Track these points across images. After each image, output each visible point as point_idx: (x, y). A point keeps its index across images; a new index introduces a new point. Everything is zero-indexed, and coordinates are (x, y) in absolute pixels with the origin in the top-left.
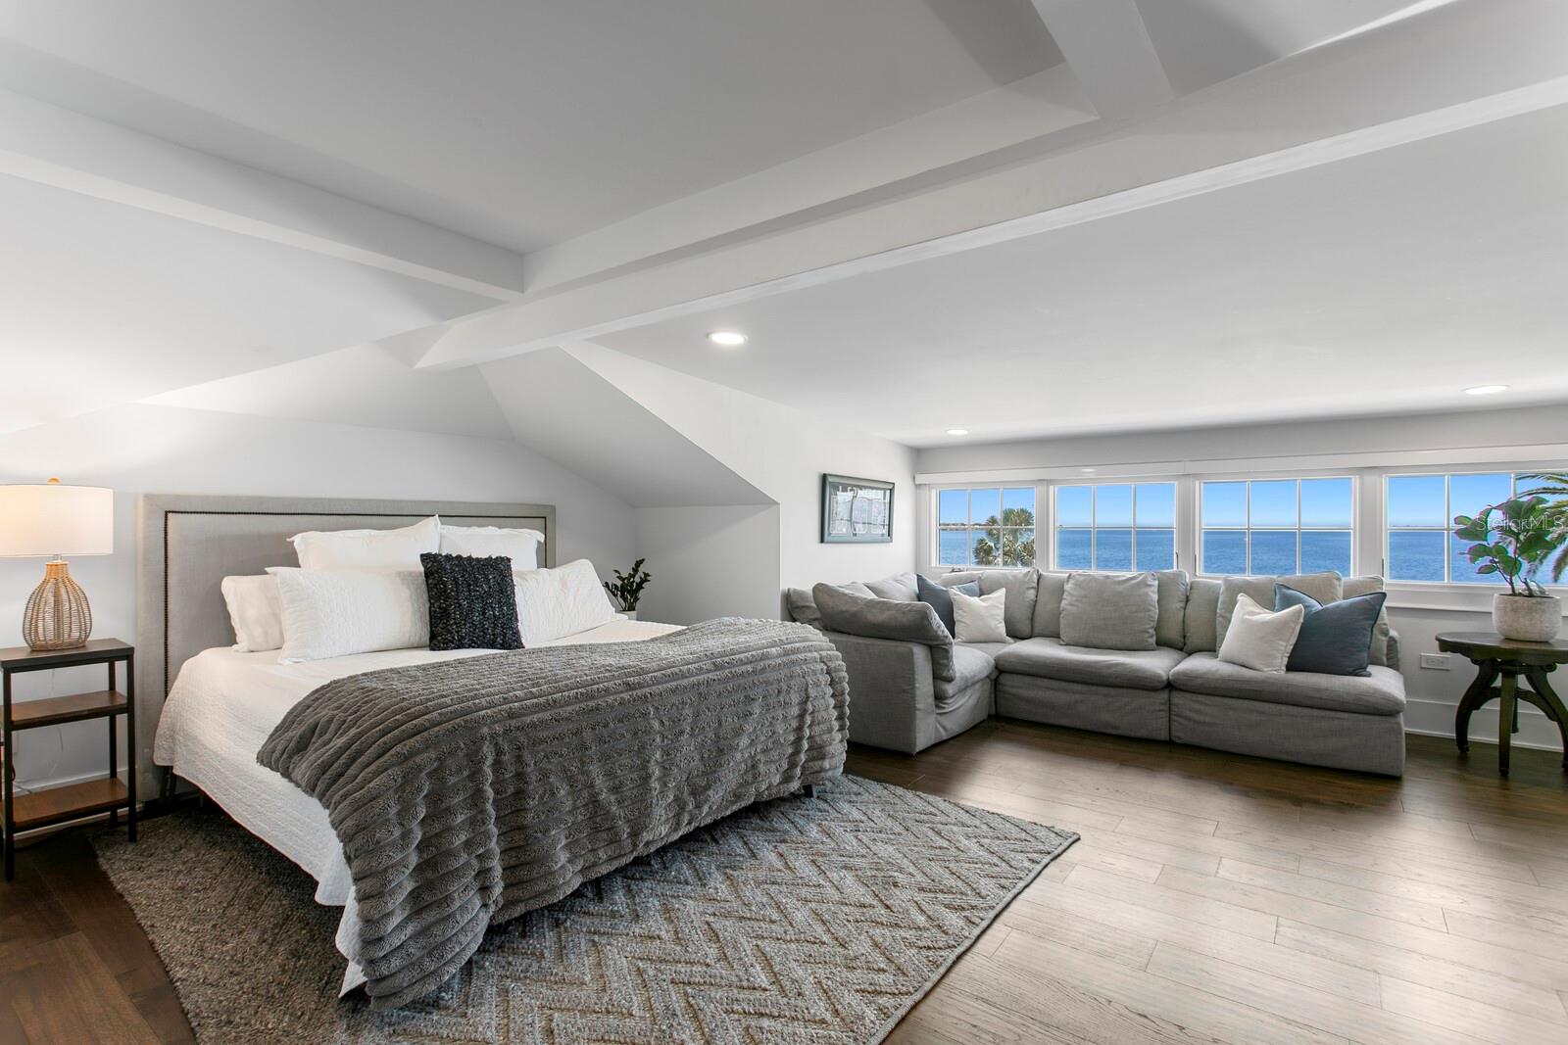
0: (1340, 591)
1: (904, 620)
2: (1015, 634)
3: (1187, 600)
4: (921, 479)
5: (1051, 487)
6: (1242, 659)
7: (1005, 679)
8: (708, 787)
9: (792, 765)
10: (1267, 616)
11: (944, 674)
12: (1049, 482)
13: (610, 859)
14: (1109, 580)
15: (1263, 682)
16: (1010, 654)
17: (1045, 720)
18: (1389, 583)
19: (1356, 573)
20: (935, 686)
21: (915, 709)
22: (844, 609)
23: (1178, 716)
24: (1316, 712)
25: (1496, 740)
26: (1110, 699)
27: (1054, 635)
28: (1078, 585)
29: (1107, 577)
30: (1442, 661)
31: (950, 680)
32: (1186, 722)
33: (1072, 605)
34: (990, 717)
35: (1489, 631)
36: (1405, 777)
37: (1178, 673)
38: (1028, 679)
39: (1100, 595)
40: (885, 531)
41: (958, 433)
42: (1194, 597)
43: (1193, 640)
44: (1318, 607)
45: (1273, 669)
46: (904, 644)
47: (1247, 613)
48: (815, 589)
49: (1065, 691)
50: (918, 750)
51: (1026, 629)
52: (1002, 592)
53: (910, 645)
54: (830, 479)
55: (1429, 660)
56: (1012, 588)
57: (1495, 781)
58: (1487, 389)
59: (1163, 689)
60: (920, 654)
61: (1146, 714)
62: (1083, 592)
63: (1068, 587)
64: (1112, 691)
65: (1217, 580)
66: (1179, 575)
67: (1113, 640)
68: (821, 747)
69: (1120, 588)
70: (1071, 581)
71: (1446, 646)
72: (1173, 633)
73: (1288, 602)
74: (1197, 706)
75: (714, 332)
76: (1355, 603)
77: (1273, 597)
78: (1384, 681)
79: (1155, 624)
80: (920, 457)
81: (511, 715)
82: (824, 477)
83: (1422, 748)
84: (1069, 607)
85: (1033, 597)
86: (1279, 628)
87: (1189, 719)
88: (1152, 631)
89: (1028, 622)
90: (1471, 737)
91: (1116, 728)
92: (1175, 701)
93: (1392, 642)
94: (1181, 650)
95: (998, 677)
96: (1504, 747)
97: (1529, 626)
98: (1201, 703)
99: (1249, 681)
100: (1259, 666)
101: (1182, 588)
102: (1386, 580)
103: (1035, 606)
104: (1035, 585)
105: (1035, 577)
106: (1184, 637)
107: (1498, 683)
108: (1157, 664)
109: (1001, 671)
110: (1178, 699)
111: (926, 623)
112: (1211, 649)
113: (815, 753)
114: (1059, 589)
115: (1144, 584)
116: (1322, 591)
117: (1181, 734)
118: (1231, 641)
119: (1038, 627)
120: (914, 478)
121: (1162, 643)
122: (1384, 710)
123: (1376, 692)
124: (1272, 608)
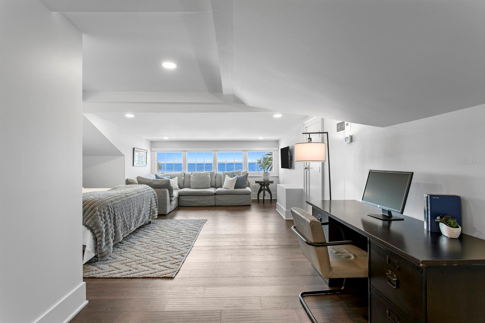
0: (241, 173)
1: (164, 183)
2: (181, 188)
3: (216, 177)
4: (153, 149)
5: (186, 152)
6: (227, 187)
7: (180, 197)
8: (139, 219)
9: (150, 215)
10: (231, 179)
11: (172, 195)
12: (186, 151)
13: (127, 233)
14: (200, 174)
15: (231, 191)
16: (182, 191)
17: (190, 205)
18: (248, 172)
19: (244, 170)
20: (170, 198)
21: (167, 204)
22: (147, 182)
23: (217, 200)
24: (239, 196)
25: (263, 199)
26: (204, 199)
27: (190, 187)
28: (194, 175)
29: (200, 173)
30: (255, 186)
31: (173, 197)
32: (218, 201)
33: (193, 180)
34: (177, 206)
35: (261, 180)
36: (251, 205)
37: (216, 191)
38: (186, 197)
39: (199, 177)
40: (145, 163)
41: (166, 138)
42: (217, 176)
43: (217, 185)
44: (239, 177)
45: (232, 189)
46: (164, 189)
47: (228, 179)
48: (137, 178)
49: (194, 198)
50: (167, 213)
51: (182, 186)
52: (177, 177)
53: (165, 189)
54: (135, 149)
55: (254, 186)
56: (179, 177)
57: (262, 204)
58: (261, 138)
59: (214, 195)
60: (167, 191)
61: (211, 201)
62: (195, 177)
63: (191, 176)
64: (204, 197)
65: (221, 173)
66: (214, 172)
67: (203, 186)
68: (154, 211)
69: (203, 175)
70: (192, 174)
71: (256, 182)
72: (213, 184)
73: (234, 176)
74: (220, 198)
75: (126, 114)
76: (244, 176)
77: (232, 175)
78: (248, 189)
79: (210, 182)
80: (152, 143)
81: (111, 202)
82: (134, 149)
83: (253, 201)
84: (192, 180)
85: (183, 178)
86: (233, 180)
87: (218, 200)
88: (210, 184)
89: (183, 184)
90: (259, 199)
91: (205, 204)
92: (216, 197)
93: (249, 182)
94: (215, 188)
95: (179, 197)
96: (264, 199)
97: (266, 178)
98: (221, 197)
99: (229, 191)
100: (230, 188)
101: (215, 175)
102: (248, 171)
103: (184, 181)
104: (184, 176)
105: (184, 174)
106: (216, 185)
107: (263, 188)
108: (212, 190)
109: (180, 195)
110: (217, 196)
111: (169, 184)
112: (221, 187)
113: (153, 213)
114: (189, 177)
115: (208, 174)
116: (239, 173)
117: (217, 204)
118: (225, 184)
119: (185, 186)
120: (151, 149)
121: (212, 187)
122: (248, 194)
123: (248, 190)
124: (231, 177)
